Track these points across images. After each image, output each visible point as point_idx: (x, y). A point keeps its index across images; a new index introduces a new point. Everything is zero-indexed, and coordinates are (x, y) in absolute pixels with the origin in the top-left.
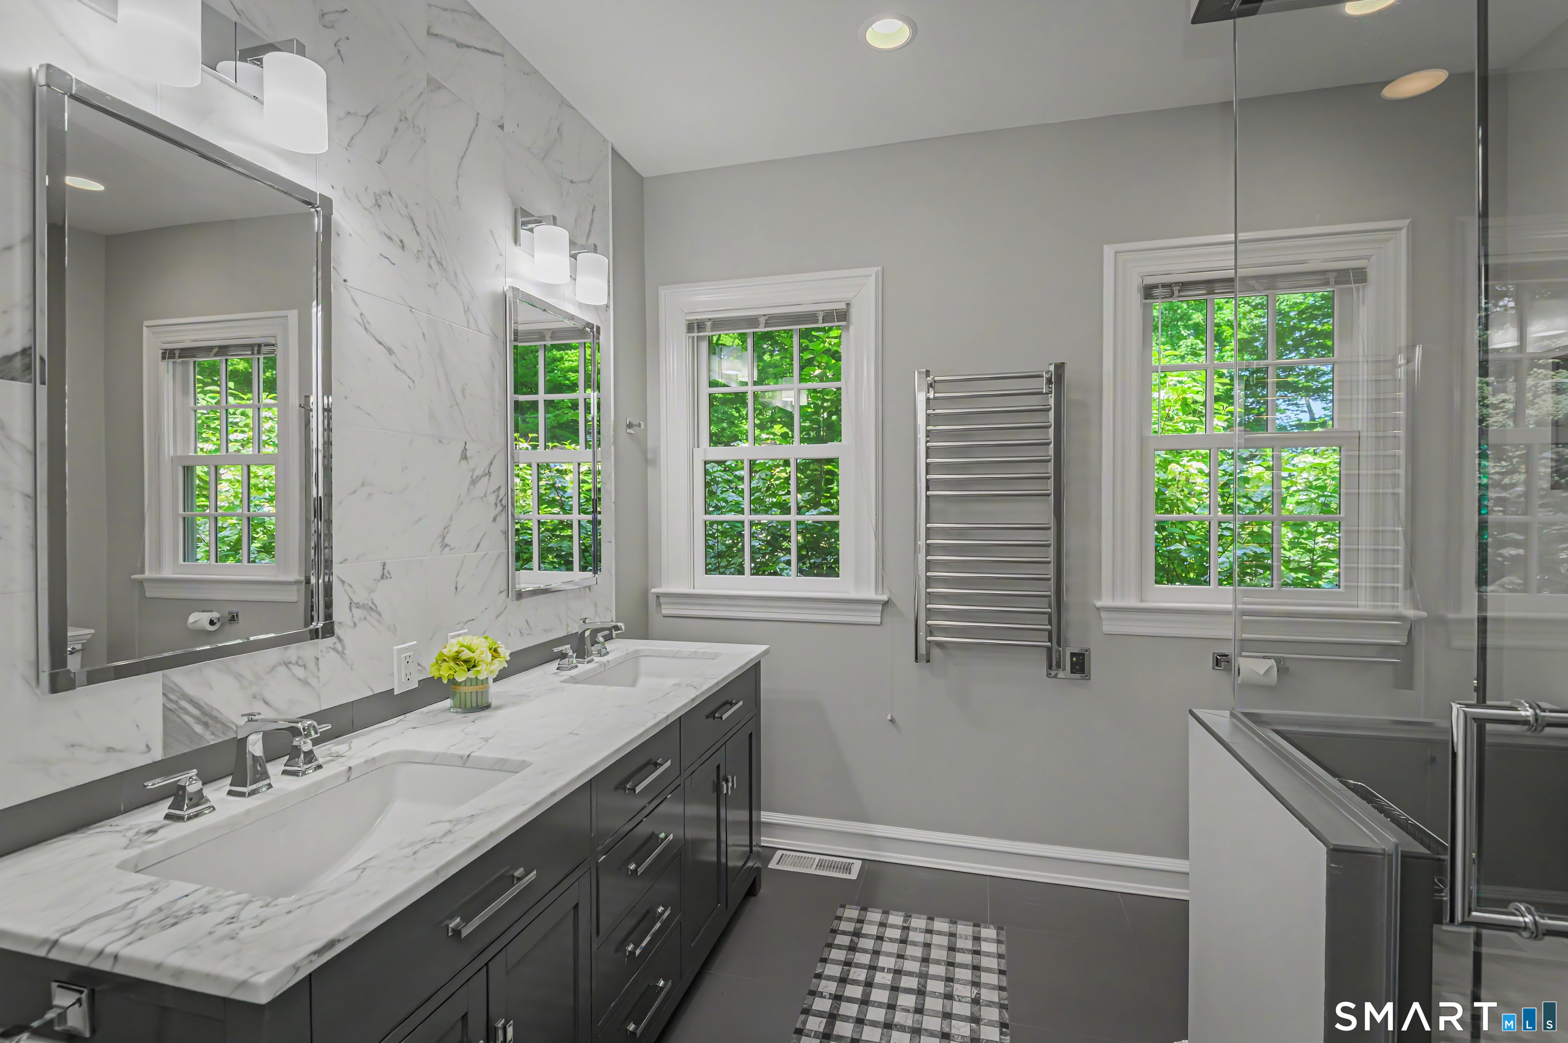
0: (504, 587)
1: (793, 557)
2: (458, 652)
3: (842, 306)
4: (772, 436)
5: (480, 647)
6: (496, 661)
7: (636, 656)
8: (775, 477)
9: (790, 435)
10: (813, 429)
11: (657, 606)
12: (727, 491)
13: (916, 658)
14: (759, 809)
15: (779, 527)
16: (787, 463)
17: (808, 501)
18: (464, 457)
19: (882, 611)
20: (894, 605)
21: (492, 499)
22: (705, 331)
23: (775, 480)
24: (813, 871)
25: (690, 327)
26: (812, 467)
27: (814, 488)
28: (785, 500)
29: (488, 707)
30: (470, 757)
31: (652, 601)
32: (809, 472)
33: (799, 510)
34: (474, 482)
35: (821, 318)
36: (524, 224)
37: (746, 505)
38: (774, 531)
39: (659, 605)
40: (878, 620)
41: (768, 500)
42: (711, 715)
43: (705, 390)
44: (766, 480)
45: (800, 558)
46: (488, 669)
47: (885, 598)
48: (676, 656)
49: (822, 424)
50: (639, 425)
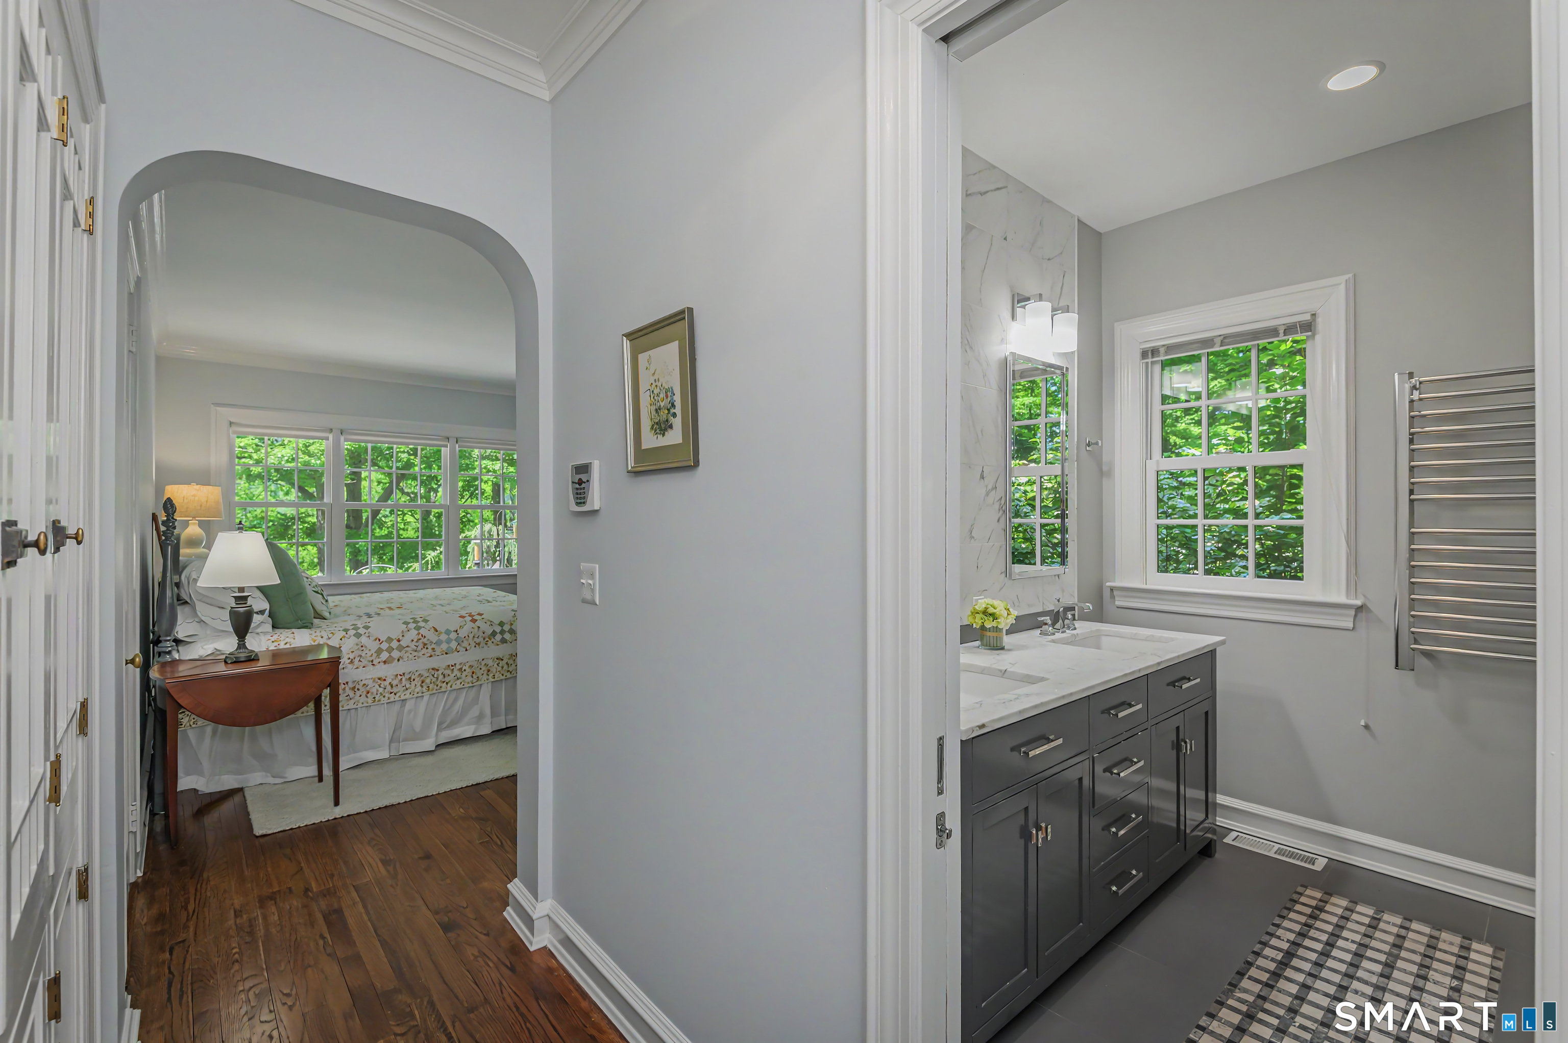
0: (1004, 570)
1: (1251, 564)
2: (986, 608)
3: (1308, 317)
4: (1224, 442)
5: (999, 607)
6: (1009, 617)
7: (1098, 636)
8: (1227, 482)
9: (1246, 439)
10: (1273, 433)
11: (1111, 598)
12: (1174, 497)
13: (1397, 665)
14: (1215, 792)
15: (1233, 533)
16: (1242, 469)
17: (1268, 508)
18: (982, 477)
19: (1355, 616)
20: (1369, 610)
21: (997, 506)
22: (1159, 356)
23: (1229, 485)
24: (1272, 854)
25: (1144, 354)
26: (1271, 471)
27: (1274, 493)
28: (1239, 507)
29: (1003, 649)
30: (1006, 672)
31: (1106, 594)
32: (1268, 477)
33: (1257, 516)
34: (987, 494)
35: (1281, 332)
36: (1019, 302)
37: (1200, 511)
38: (1227, 536)
39: (1113, 597)
40: (1351, 625)
41: (1221, 506)
42: (1172, 684)
43: (1157, 407)
44: (1218, 486)
45: (1258, 566)
46: (1005, 623)
47: (1359, 603)
48: (1134, 638)
49: (1283, 427)
50: (1097, 443)
